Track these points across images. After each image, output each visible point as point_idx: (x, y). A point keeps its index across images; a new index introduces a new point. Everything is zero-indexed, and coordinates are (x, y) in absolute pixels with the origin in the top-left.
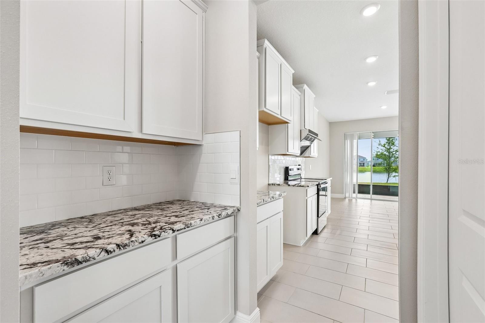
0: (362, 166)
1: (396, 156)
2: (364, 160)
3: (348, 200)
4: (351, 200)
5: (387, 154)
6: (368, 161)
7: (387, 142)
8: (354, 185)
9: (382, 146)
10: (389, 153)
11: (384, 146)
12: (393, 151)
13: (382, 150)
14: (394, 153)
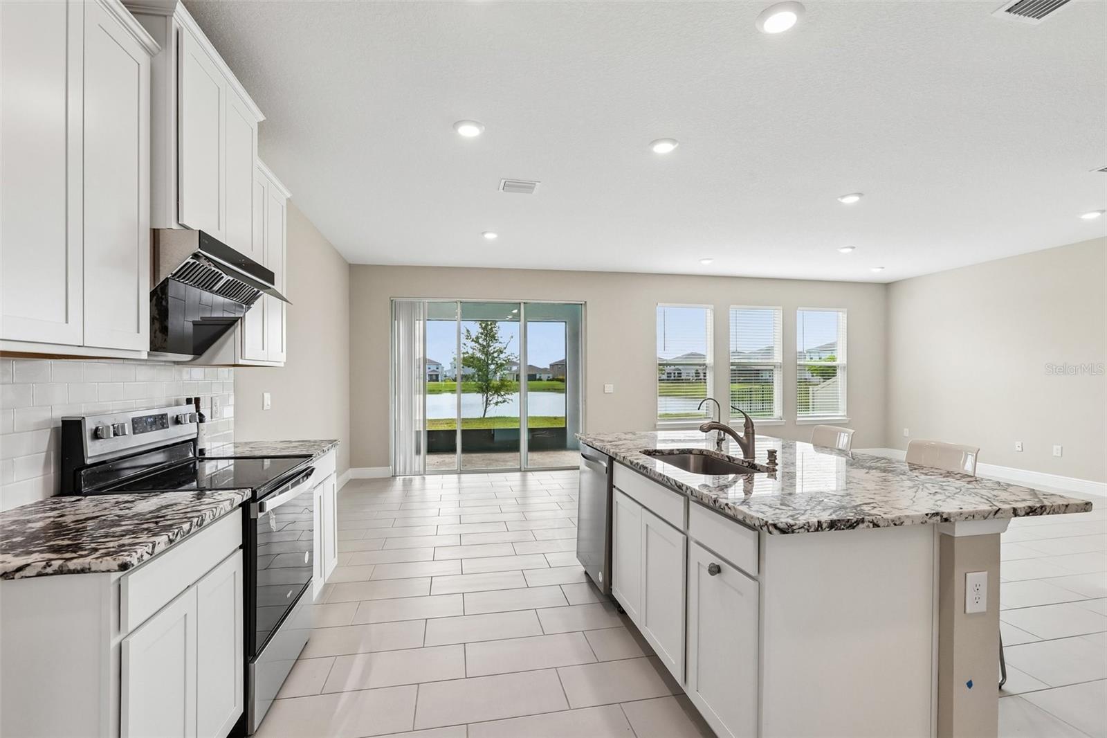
0: (433, 381)
1: (499, 362)
2: (437, 368)
3: (401, 481)
4: (411, 480)
5: (483, 357)
6: (445, 369)
7: (482, 334)
8: (418, 433)
9: (473, 341)
10: (486, 355)
11: (477, 342)
12: (494, 352)
13: (474, 349)
14: (495, 355)
